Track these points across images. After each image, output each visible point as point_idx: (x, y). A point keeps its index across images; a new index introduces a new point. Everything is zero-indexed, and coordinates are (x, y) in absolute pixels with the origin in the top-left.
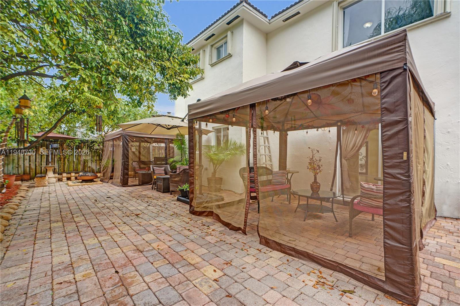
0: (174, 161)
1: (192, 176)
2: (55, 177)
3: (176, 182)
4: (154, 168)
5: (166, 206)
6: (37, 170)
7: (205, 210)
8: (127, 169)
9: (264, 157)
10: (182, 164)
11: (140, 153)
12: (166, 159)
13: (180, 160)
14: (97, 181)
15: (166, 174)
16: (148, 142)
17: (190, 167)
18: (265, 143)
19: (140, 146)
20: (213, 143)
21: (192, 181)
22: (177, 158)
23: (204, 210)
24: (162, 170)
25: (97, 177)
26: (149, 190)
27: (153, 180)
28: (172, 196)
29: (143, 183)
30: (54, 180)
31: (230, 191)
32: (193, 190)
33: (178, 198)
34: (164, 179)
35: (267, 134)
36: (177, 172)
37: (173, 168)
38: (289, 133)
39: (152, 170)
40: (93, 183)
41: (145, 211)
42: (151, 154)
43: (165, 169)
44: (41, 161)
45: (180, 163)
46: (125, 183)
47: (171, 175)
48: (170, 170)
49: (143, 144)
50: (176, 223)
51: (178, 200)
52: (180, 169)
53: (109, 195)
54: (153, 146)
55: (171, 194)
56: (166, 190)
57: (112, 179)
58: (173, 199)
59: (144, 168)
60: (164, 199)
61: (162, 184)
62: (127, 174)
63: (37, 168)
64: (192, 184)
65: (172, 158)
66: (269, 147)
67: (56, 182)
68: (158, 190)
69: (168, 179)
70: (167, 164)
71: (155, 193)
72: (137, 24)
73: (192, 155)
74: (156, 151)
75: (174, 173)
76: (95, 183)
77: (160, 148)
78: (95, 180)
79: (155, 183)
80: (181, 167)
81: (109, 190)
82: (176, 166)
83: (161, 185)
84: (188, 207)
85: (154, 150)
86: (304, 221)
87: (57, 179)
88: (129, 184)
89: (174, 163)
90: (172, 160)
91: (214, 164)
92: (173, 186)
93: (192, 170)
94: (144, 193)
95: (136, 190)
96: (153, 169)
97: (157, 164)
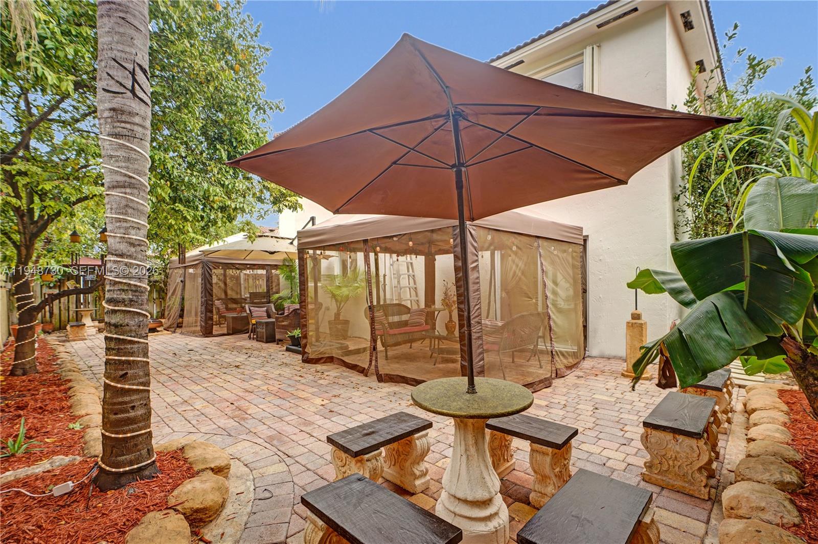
0: (280, 298)
1: (304, 317)
2: (94, 327)
3: (284, 327)
4: (251, 308)
5: (272, 357)
6: (62, 316)
7: (322, 356)
8: (211, 312)
9: (408, 289)
10: (293, 302)
11: (225, 284)
12: (268, 294)
13: (290, 295)
14: (161, 331)
15: (269, 316)
16: (238, 269)
17: (301, 307)
18: (408, 271)
19: (225, 275)
20: (337, 271)
21: (305, 323)
22: (284, 293)
23: (320, 356)
24: (263, 311)
25: (161, 325)
26: (245, 340)
27: (251, 326)
28: (280, 346)
29: (233, 332)
30: (94, 331)
31: (360, 338)
32: (306, 334)
33: (287, 348)
34: (267, 323)
35: (411, 259)
36: (285, 314)
37: (280, 308)
38: (437, 257)
39: (248, 312)
40: (156, 333)
41: (246, 363)
42: (242, 286)
43: (267, 310)
44: (68, 302)
45: (289, 301)
46: (207, 332)
47: (277, 318)
48: (274, 310)
49: (230, 272)
50: (287, 372)
51: (288, 350)
52: (289, 309)
53: (190, 347)
54: (245, 274)
55: (278, 344)
56: (271, 339)
57: (181, 327)
58: (280, 349)
59: (234, 310)
60: (269, 350)
61: (264, 330)
62: (211, 319)
63: (62, 313)
64: (304, 326)
65: (277, 293)
66: (413, 276)
67: (97, 333)
68: (258, 340)
69: (273, 323)
70: (269, 302)
71: (255, 344)
72: (235, 148)
73: (303, 292)
74: (251, 281)
75: (281, 314)
76: (159, 333)
77: (256, 277)
78: (158, 329)
79: (254, 331)
80: (290, 306)
81: (187, 342)
82: (283, 305)
83: (263, 332)
84: (300, 357)
85: (247, 280)
86: (435, 365)
87: (97, 329)
88: (214, 333)
89: (280, 301)
90: (277, 296)
91: (337, 301)
92: (280, 332)
93: (303, 310)
94: (238, 344)
95: (226, 340)
96: (250, 310)
97: (256, 303)
